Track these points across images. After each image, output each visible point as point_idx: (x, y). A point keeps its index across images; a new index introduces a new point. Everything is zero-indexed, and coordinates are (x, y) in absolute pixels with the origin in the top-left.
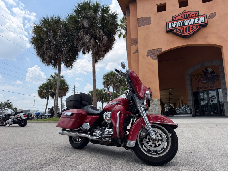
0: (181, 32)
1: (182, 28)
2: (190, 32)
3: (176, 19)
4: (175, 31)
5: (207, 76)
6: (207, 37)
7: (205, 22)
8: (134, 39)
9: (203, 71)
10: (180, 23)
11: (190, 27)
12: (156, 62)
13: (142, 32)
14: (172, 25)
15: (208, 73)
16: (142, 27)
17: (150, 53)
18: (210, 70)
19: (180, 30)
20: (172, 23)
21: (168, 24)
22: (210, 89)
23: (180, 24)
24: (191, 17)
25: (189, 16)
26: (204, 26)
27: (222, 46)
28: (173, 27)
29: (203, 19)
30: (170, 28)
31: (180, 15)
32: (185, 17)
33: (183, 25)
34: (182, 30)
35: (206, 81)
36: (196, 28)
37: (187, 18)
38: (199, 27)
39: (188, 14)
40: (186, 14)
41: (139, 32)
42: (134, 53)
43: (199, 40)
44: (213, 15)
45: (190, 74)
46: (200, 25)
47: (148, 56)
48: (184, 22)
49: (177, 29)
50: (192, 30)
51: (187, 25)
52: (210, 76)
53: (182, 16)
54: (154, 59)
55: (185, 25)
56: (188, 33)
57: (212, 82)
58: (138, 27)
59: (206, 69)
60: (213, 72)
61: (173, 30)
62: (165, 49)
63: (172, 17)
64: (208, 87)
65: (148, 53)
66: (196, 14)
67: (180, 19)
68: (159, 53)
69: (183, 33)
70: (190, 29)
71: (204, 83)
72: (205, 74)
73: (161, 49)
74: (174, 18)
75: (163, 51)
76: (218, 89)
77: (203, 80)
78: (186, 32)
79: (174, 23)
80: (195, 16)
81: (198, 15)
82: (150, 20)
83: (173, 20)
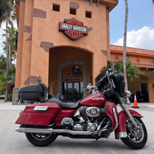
0: (70, 35)
1: (71, 31)
2: (77, 37)
3: (67, 22)
4: (66, 32)
5: (74, 71)
6: (85, 44)
7: (86, 32)
8: (27, 26)
9: (72, 67)
10: (70, 26)
11: (77, 33)
12: (48, 54)
13: (37, 22)
14: (65, 26)
15: (75, 69)
16: (37, 18)
17: (43, 45)
18: (77, 67)
19: (69, 32)
20: (65, 25)
21: (61, 24)
22: (75, 81)
23: (70, 28)
24: (78, 25)
25: (77, 23)
26: (85, 35)
27: (93, 53)
28: (64, 28)
29: (85, 30)
30: (62, 28)
31: (70, 20)
32: (74, 24)
33: (72, 29)
34: (71, 33)
35: (73, 75)
36: (80, 35)
37: (75, 24)
38: (82, 35)
39: (76, 21)
40: (75, 21)
41: (34, 22)
42: (26, 40)
43: (81, 44)
44: (91, 29)
45: (62, 68)
46: (83, 34)
47: (41, 46)
48: (73, 27)
49: (67, 31)
50: (77, 35)
51: (75, 30)
52: (76, 71)
53: (72, 21)
54: (46, 51)
55: (74, 30)
56: (75, 37)
57: (77, 77)
58: (34, 16)
59: (74, 66)
60: (78, 69)
61: (64, 31)
62: (56, 44)
63: (65, 19)
64: (74, 80)
65: (41, 44)
66: (81, 24)
67: (70, 24)
68: (51, 47)
69: (71, 36)
70: (77, 34)
71: (71, 76)
72: (73, 70)
73: (53, 43)
74: (66, 20)
75: (54, 46)
76: (80, 82)
77: (71, 74)
78: (74, 35)
79: (66, 25)
80: (81, 26)
81: (83, 25)
82: (45, 15)
83: (65, 22)
